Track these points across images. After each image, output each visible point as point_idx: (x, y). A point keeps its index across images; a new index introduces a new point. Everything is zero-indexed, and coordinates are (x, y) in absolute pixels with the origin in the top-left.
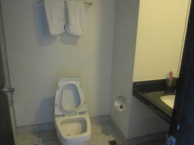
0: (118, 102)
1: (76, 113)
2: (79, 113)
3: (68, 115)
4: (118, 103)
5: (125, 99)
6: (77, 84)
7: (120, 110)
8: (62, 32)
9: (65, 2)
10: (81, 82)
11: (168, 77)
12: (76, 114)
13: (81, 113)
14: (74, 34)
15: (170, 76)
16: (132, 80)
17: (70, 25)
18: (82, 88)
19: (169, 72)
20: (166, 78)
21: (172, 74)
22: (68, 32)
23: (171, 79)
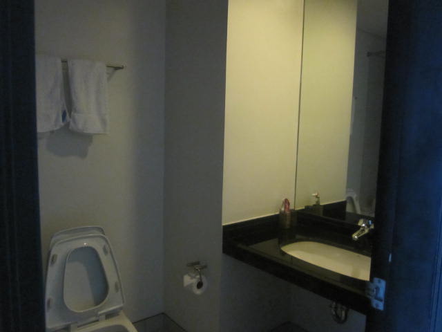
0: (189, 275)
1: (97, 318)
2: (104, 316)
3: (78, 327)
4: (192, 278)
5: (205, 267)
6: (98, 245)
7: (198, 292)
8: (58, 128)
9: (64, 62)
10: (106, 241)
11: (283, 209)
12: (97, 321)
13: (109, 315)
14: (85, 132)
15: (285, 208)
16: (221, 222)
17: (75, 111)
18: (109, 254)
19: (283, 199)
20: (278, 213)
21: (289, 204)
22: (70, 128)
23: (288, 212)
